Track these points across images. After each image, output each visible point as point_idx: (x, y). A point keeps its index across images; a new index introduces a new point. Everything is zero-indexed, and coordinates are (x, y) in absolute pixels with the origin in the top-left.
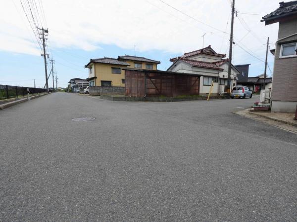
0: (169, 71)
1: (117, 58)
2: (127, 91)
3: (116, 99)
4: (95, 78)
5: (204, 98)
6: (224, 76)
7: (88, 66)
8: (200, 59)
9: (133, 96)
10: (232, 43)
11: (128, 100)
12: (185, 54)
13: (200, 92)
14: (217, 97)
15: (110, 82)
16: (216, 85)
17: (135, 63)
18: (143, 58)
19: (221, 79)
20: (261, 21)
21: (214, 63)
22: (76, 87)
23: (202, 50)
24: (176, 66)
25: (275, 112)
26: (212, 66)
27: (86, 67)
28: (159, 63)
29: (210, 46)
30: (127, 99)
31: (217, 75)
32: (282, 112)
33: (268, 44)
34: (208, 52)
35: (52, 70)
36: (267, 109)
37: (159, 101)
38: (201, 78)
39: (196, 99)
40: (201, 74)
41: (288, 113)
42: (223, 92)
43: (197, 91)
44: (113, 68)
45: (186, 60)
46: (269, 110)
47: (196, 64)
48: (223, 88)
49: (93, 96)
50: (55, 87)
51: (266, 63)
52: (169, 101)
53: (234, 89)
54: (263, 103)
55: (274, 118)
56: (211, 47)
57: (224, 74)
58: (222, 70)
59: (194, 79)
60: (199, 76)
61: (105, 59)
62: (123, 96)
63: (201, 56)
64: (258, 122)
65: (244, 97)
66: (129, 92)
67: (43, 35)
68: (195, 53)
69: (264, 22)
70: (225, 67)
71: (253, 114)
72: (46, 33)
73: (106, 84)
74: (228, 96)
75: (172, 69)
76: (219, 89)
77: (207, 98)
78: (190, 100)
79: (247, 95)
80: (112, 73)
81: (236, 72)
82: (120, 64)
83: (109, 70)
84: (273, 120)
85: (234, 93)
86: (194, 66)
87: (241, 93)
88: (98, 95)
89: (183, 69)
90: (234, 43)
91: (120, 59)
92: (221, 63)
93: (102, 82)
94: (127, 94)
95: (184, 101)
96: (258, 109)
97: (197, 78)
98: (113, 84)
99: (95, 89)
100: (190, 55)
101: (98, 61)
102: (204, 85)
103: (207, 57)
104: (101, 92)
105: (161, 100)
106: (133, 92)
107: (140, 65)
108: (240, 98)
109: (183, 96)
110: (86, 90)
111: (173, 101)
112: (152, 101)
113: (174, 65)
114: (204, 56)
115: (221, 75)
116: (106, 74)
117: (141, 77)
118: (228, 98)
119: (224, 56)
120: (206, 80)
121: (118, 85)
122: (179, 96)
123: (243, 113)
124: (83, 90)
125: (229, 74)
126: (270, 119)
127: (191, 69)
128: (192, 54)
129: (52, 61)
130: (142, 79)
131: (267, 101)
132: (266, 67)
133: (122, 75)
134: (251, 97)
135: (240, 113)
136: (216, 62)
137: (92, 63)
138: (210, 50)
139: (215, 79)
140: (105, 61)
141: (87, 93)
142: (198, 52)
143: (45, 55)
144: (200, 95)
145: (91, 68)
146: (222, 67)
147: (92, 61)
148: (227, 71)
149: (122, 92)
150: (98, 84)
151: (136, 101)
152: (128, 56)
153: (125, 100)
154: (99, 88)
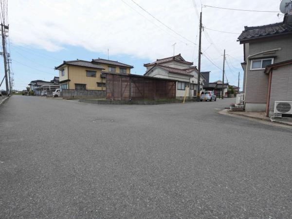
0: (146, 75)
1: (91, 61)
2: (108, 95)
3: (100, 102)
4: (68, 80)
5: (180, 101)
6: (193, 82)
7: (60, 68)
8: (172, 65)
9: (116, 99)
10: (200, 53)
11: (113, 104)
12: (157, 60)
13: (176, 96)
14: (189, 100)
15: (84, 85)
16: (187, 89)
17: (109, 67)
18: (117, 62)
19: (191, 84)
20: (237, 41)
21: (185, 70)
22: (41, 89)
23: (174, 58)
24: (152, 71)
25: (248, 112)
26: (184, 72)
27: (56, 68)
28: (132, 67)
29: (180, 54)
31: (188, 81)
33: (224, 55)
34: (178, 59)
35: (9, 70)
36: (242, 109)
37: (144, 104)
38: (177, 83)
39: (174, 102)
40: (176, 79)
42: (193, 96)
43: (174, 95)
44: (87, 71)
45: (162, 66)
46: (244, 110)
47: (171, 70)
48: (193, 91)
49: (68, 99)
51: (224, 71)
52: (153, 104)
53: (203, 93)
54: (239, 104)
55: (251, 116)
57: (195, 80)
58: (193, 76)
59: (171, 84)
60: (175, 81)
61: (78, 61)
63: (173, 63)
65: (210, 100)
66: (111, 95)
67: (2, 31)
68: (167, 60)
69: (239, 42)
70: (194, 73)
71: (232, 113)
72: (6, 30)
73: (81, 87)
74: (197, 99)
75: (149, 74)
76: (190, 93)
77: (183, 100)
78: (169, 103)
79: (213, 98)
80: (87, 76)
81: (203, 78)
82: (94, 67)
83: (83, 73)
84: (250, 117)
85: (202, 97)
86: (170, 72)
87: (208, 96)
88: (73, 98)
89: (159, 74)
90: (202, 54)
91: (93, 62)
92: (191, 70)
93: (76, 85)
94: (109, 98)
95: (165, 103)
96: (235, 109)
97: (174, 83)
98: (88, 87)
99: (68, 92)
100: (162, 61)
101: (72, 63)
102: (179, 90)
103: (179, 64)
104: (75, 95)
106: (116, 95)
107: (113, 69)
108: (206, 101)
109: (163, 100)
110: (54, 93)
111: (156, 104)
112: (138, 104)
114: (176, 63)
115: (191, 81)
116: (80, 77)
118: (198, 101)
119: (192, 64)
120: (180, 84)
121: (93, 88)
122: (160, 100)
124: (51, 93)
125: (199, 80)
126: (248, 117)
127: (167, 74)
128: (165, 61)
129: (8, 60)
130: (126, 83)
131: (242, 103)
132: (223, 74)
133: (97, 79)
136: (187, 69)
137: (65, 65)
138: (180, 58)
139: (187, 84)
140: (79, 64)
141: (56, 96)
142: (170, 59)
143: (4, 55)
144: (176, 98)
145: (62, 70)
146: (191, 74)
147: (65, 63)
150: (72, 87)
151: (121, 104)
152: (101, 59)
153: (110, 104)
154: (73, 91)
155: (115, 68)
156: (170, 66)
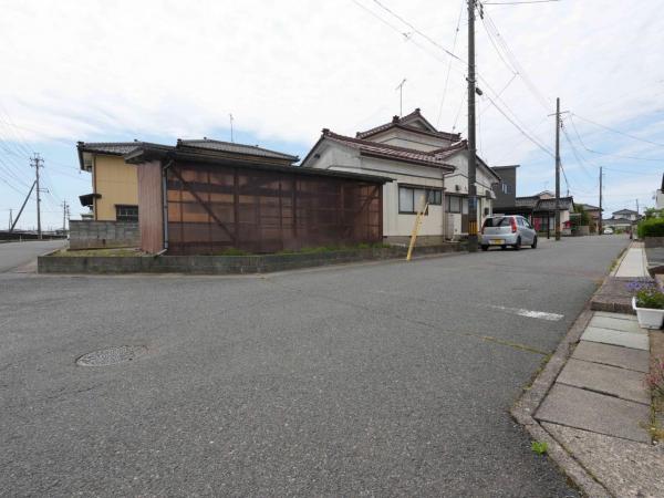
4: (95, 196)
5: (397, 252)
6: (457, 188)
10: (473, 91)
13: (385, 233)
14: (442, 246)
16: (436, 211)
18: (256, 148)
19: (449, 195)
21: (432, 154)
23: (396, 119)
24: (319, 156)
27: (83, 167)
28: (296, 159)
29: (418, 110)
31: (438, 184)
33: (558, 114)
34: (414, 125)
35: (37, 182)
38: (389, 191)
40: (387, 176)
42: (459, 232)
43: (375, 230)
48: (457, 220)
51: (558, 159)
53: (489, 223)
56: (422, 113)
57: (457, 182)
58: (452, 169)
59: (366, 191)
61: (137, 144)
63: (394, 135)
65: (516, 247)
70: (461, 162)
74: (471, 243)
76: (446, 224)
77: (406, 250)
79: (524, 239)
81: (489, 178)
85: (488, 235)
86: (366, 153)
87: (507, 234)
88: (100, 246)
90: (480, 93)
91: (182, 147)
92: (447, 153)
93: (119, 208)
95: (318, 265)
97: (372, 188)
101: (105, 149)
102: (400, 212)
104: (109, 237)
108: (504, 248)
111: (265, 271)
113: (314, 156)
114: (403, 134)
115: (450, 184)
118: (472, 250)
119: (457, 137)
120: (405, 194)
125: (472, 179)
129: (37, 160)
132: (557, 169)
134: (534, 246)
136: (436, 152)
137: (85, 154)
138: (418, 122)
139: (434, 195)
144: (384, 242)
146: (451, 163)
147: (83, 148)
148: (466, 173)
150: (107, 213)
152: (212, 141)
154: (102, 227)
156: (390, 143)
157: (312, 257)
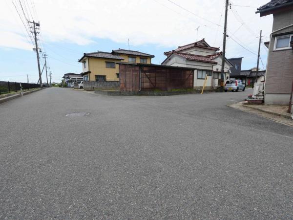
0: (163, 64)
1: (111, 52)
2: (121, 85)
3: (111, 94)
4: (89, 72)
5: (198, 91)
6: (217, 69)
7: (82, 60)
8: (194, 52)
9: (128, 90)
10: (225, 36)
11: (123, 95)
12: (179, 47)
13: (195, 86)
14: (211, 90)
15: (104, 77)
16: (210, 78)
17: (129, 57)
18: (137, 52)
19: (214, 72)
20: (256, 13)
21: (208, 57)
22: (70, 81)
23: (196, 43)
24: (170, 59)
25: (268, 105)
26: (206, 59)
27: (80, 61)
28: (153, 57)
30: (122, 93)
31: (210, 69)
32: (275, 104)
33: (261, 37)
34: (202, 45)
35: (45, 64)
36: (261, 102)
37: (154, 95)
38: (196, 71)
39: (191, 93)
40: (195, 67)
41: (281, 105)
42: (217, 85)
43: (191, 85)
44: (106, 62)
45: (183, 54)
47: (190, 57)
48: (216, 81)
49: (87, 91)
50: (49, 82)
51: (259, 56)
52: (164, 95)
53: (228, 82)
54: (257, 95)
55: (268, 110)
56: (205, 40)
57: (218, 68)
58: (216, 63)
59: (188, 72)
60: (193, 70)
61: (99, 53)
62: (117, 90)
63: (195, 49)
64: (252, 115)
65: (237, 90)
66: (123, 86)
67: (35, 28)
68: (189, 47)
70: (219, 60)
71: (246, 107)
72: (37, 27)
73: (101, 78)
74: (221, 89)
75: (166, 63)
76: (213, 83)
77: (201, 91)
78: (184, 94)
79: (240, 88)
80: (107, 67)
81: (229, 65)
82: (113, 58)
83: (103, 64)
84: (266, 112)
85: (227, 87)
86: (188, 60)
87: (234, 86)
88: (93, 89)
89: (177, 62)
90: (228, 36)
91: (114, 53)
92: (214, 57)
93: (97, 76)
94: (122, 89)
95: (178, 94)
96: (252, 102)
97: (191, 71)
98: (108, 79)
99: (89, 84)
100: (184, 48)
101: (92, 55)
102: (198, 79)
103: (202, 50)
104: (95, 86)
105: (155, 94)
106: (128, 86)
107: (134, 59)
108: (233, 91)
110: (80, 85)
112: (147, 95)
113: (169, 59)
114: (198, 49)
115: (215, 68)
116: (100, 69)
117: (136, 71)
118: (222, 92)
119: (217, 49)
120: (200, 73)
121: (112, 79)
122: (174, 90)
123: (237, 106)
124: (77, 85)
125: (223, 67)
126: (264, 111)
127: (185, 62)
128: (186, 47)
129: (45, 55)
130: (136, 73)
131: (261, 94)
132: (258, 60)
133: (117, 69)
134: (243, 90)
135: (234, 106)
136: (210, 56)
137: (86, 57)
138: (204, 44)
139: (209, 72)
140: (99, 55)
141: (81, 87)
142: (192, 46)
143: (37, 50)
144: (194, 88)
145: (84, 62)
146: (215, 61)
147: (85, 55)
148: (221, 64)
149: (116, 87)
150: (93, 78)
151: (131, 95)
152: (122, 50)
153: (120, 95)
154: (93, 83)
155: (135, 58)
156: (192, 53)
157: (177, 92)
